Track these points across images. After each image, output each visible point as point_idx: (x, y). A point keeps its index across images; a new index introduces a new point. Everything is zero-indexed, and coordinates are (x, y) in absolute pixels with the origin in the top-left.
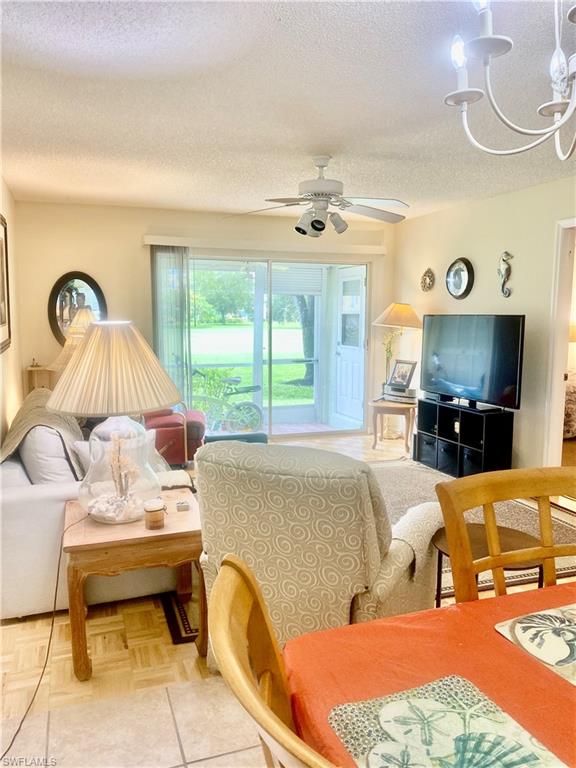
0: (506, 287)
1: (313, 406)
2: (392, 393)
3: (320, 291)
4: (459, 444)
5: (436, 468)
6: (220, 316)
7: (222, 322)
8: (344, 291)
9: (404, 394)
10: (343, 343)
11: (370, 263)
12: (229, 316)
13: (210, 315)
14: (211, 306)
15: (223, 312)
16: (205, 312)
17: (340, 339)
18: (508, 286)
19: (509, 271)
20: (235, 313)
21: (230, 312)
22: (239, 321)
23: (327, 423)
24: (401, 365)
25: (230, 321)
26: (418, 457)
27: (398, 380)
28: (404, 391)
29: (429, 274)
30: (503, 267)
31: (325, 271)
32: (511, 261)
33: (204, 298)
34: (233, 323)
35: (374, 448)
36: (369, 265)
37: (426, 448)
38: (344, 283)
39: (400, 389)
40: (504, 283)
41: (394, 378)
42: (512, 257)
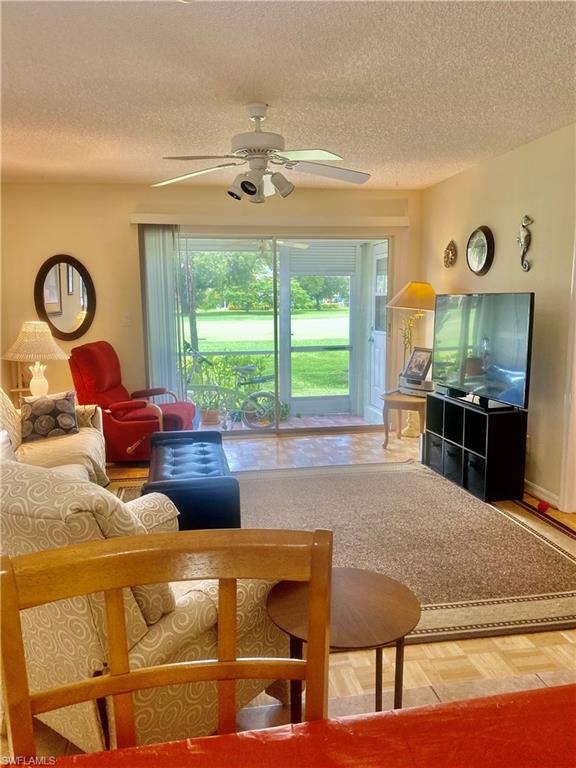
0: (526, 258)
1: (347, 397)
2: (408, 385)
3: (354, 271)
4: (463, 447)
5: (443, 474)
6: (315, 302)
7: (318, 308)
8: (378, 271)
9: (420, 387)
10: (376, 329)
11: (392, 237)
12: (325, 302)
13: (305, 301)
14: (304, 291)
15: (318, 297)
16: (299, 298)
17: (373, 325)
18: (527, 258)
19: (529, 239)
20: (330, 298)
21: (325, 297)
22: (334, 306)
23: (361, 416)
24: (419, 353)
25: (325, 307)
26: (426, 461)
27: (414, 370)
28: (419, 383)
29: (452, 247)
30: (523, 234)
31: (359, 250)
32: (531, 227)
33: (298, 284)
34: (328, 309)
35: (385, 446)
36: (391, 239)
37: (434, 449)
38: (378, 260)
39: (416, 380)
40: (524, 254)
41: (410, 368)
42: (532, 222)
